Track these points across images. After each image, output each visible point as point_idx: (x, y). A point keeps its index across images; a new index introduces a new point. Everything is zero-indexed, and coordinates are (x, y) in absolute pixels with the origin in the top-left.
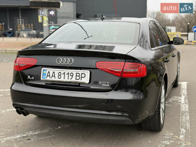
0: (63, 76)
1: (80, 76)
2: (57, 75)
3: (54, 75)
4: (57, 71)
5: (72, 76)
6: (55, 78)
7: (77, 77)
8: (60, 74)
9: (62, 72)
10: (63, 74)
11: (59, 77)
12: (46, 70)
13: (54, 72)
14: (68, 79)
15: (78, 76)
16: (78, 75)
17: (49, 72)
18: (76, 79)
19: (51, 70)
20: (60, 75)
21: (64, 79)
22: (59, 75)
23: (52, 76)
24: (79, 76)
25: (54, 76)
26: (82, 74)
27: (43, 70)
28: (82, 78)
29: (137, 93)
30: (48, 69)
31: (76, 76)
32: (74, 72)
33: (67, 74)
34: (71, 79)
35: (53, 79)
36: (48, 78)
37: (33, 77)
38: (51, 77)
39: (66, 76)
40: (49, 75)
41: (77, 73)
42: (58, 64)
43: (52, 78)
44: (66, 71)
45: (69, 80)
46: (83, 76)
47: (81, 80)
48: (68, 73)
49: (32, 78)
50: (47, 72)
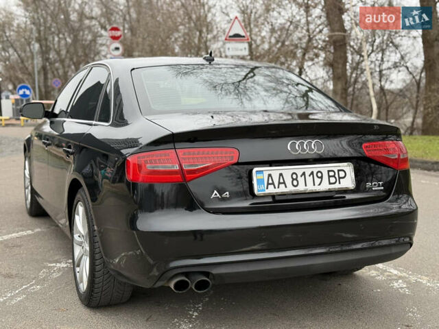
0: (301, 180)
1: (337, 176)
2: (288, 180)
3: (282, 181)
4: (287, 171)
5: (321, 177)
6: (286, 187)
7: (331, 178)
8: (294, 176)
9: (299, 173)
10: (301, 176)
11: (295, 183)
12: (262, 172)
13: (281, 175)
14: (314, 185)
15: (332, 176)
16: (331, 174)
17: (270, 175)
18: (330, 183)
19: (275, 171)
20: (296, 179)
21: (306, 185)
22: (294, 179)
23: (279, 183)
24: (334, 176)
25: (284, 183)
26: (339, 171)
27: (257, 171)
28: (341, 180)
30: (267, 170)
31: (329, 177)
32: (324, 168)
33: (310, 176)
34: (320, 184)
35: (282, 189)
36: (271, 190)
37: (228, 193)
38: (276, 186)
39: (310, 180)
40: (270, 181)
41: (329, 171)
43: (278, 187)
44: (308, 169)
45: (317, 188)
46: (342, 174)
47: (340, 183)
48: (312, 173)
49: (224, 195)
50: (266, 175)
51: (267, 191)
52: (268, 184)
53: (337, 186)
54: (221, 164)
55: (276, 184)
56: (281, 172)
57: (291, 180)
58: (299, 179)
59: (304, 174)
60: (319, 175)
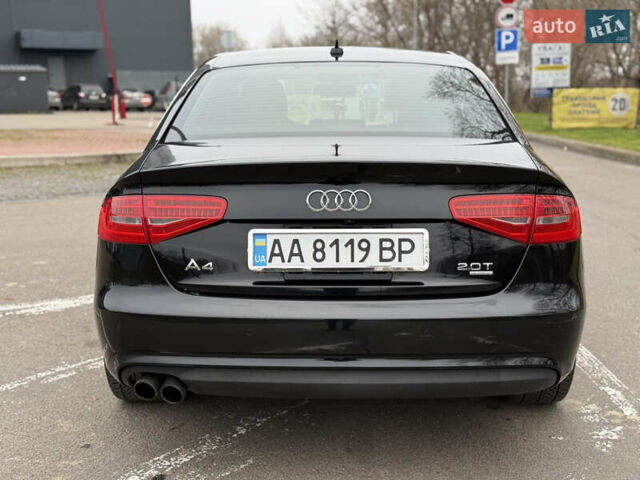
0: (330, 252)
1: (396, 249)
2: (308, 251)
3: (296, 251)
4: (307, 237)
5: (367, 250)
6: (302, 261)
7: (384, 252)
8: (319, 245)
9: (328, 240)
11: (319, 255)
12: (264, 235)
13: (296, 241)
14: (353, 260)
15: (386, 249)
16: (387, 245)
17: (277, 242)
18: (382, 260)
19: (286, 236)
20: (322, 250)
21: (338, 260)
22: (319, 249)
23: (292, 254)
24: (391, 249)
25: (300, 254)
26: (401, 241)
27: (254, 235)
28: (403, 255)
29: (556, 293)
30: (273, 233)
31: (382, 249)
32: (373, 235)
33: (346, 246)
34: (362, 261)
35: (296, 264)
36: (277, 263)
37: (211, 264)
38: (286, 259)
39: (345, 252)
40: (277, 251)
41: (382, 241)
42: (315, 212)
43: (289, 261)
44: (344, 235)
45: (357, 265)
46: (406, 246)
47: (400, 260)
48: (351, 242)
49: (205, 267)
50: (270, 241)
51: (269, 266)
52: (273, 254)
53: (394, 265)
54: (199, 220)
55: (286, 256)
56: (296, 237)
57: (313, 250)
58: (327, 249)
59: (336, 242)
60: (364, 245)
